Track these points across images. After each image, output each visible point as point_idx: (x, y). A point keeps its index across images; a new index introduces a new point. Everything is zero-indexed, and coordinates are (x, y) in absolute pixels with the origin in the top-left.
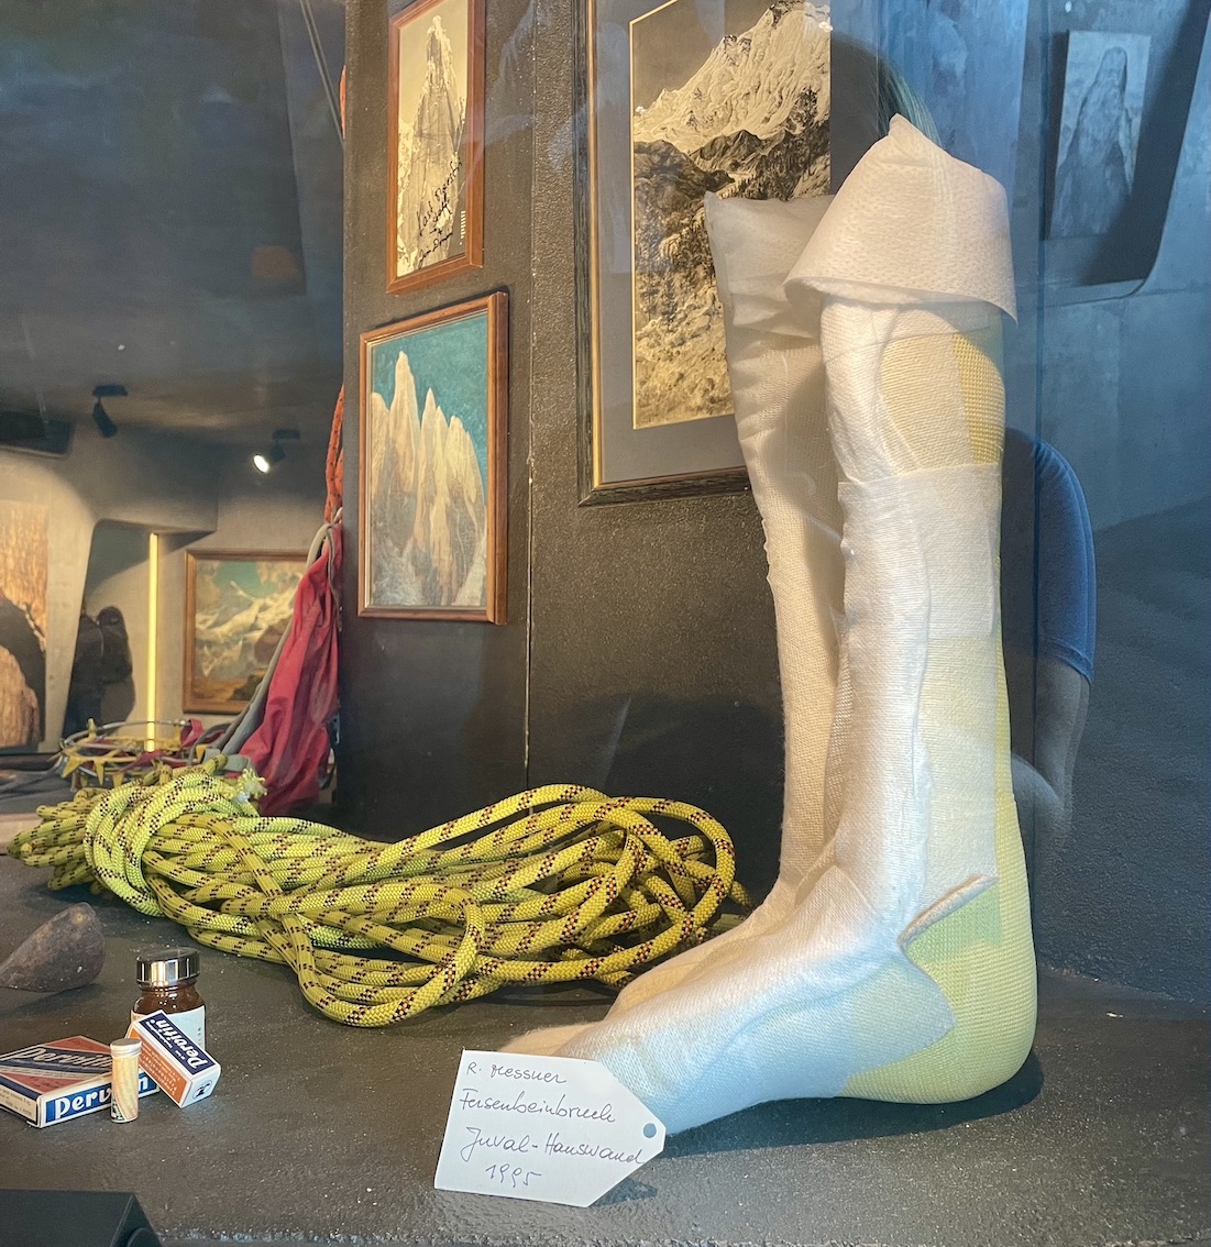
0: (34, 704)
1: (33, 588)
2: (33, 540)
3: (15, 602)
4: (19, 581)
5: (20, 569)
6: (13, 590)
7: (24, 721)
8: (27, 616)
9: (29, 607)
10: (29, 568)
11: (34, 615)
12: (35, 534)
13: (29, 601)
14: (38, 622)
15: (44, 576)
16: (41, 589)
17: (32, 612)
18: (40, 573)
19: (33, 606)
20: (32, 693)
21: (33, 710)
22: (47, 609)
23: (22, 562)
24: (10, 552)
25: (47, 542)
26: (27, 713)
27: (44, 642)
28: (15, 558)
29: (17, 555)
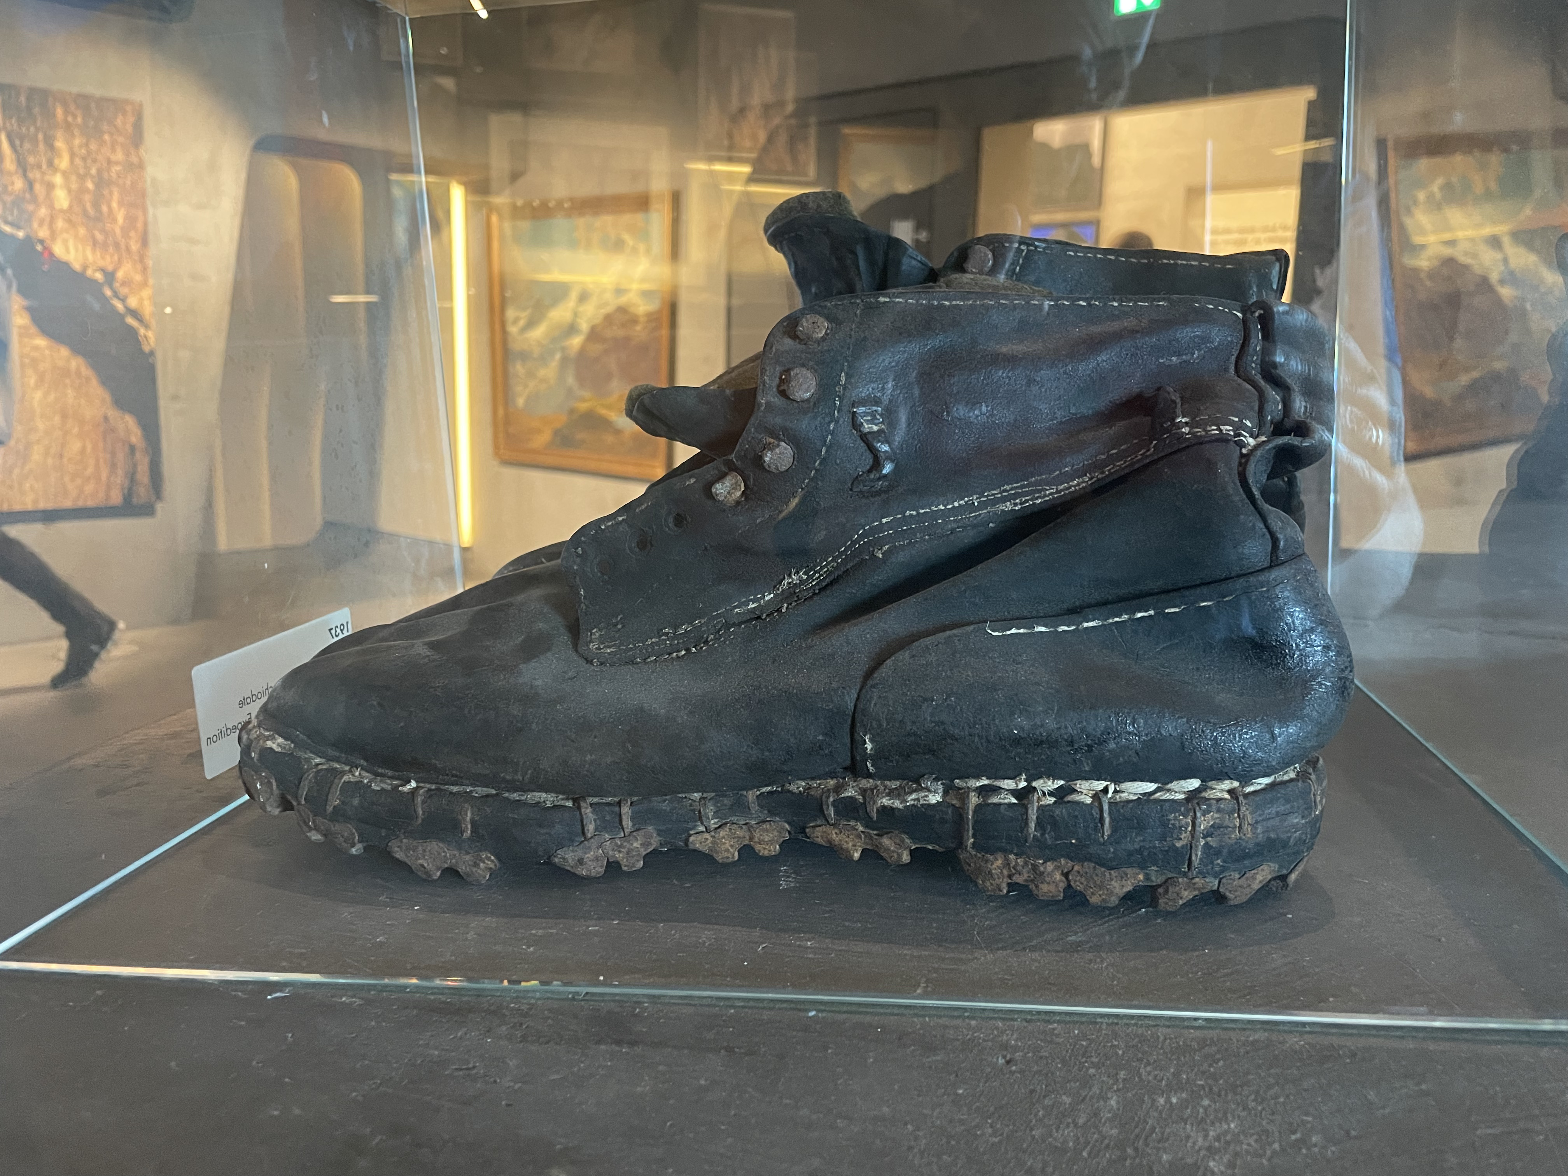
0: (136, 436)
1: (117, 245)
2: (109, 162)
3: (77, 266)
4: (82, 231)
5: (85, 211)
6: (71, 243)
7: (113, 466)
8: (108, 292)
9: (110, 277)
10: (105, 209)
11: (123, 291)
12: (113, 150)
13: (110, 268)
14: (133, 302)
15: (140, 225)
16: (134, 247)
17: (117, 285)
18: (131, 220)
19: (120, 274)
20: (130, 420)
21: (132, 449)
22: (151, 281)
23: (87, 198)
24: (58, 179)
25: (141, 166)
26: (121, 456)
27: (149, 337)
28: (69, 191)
29: (74, 186)
